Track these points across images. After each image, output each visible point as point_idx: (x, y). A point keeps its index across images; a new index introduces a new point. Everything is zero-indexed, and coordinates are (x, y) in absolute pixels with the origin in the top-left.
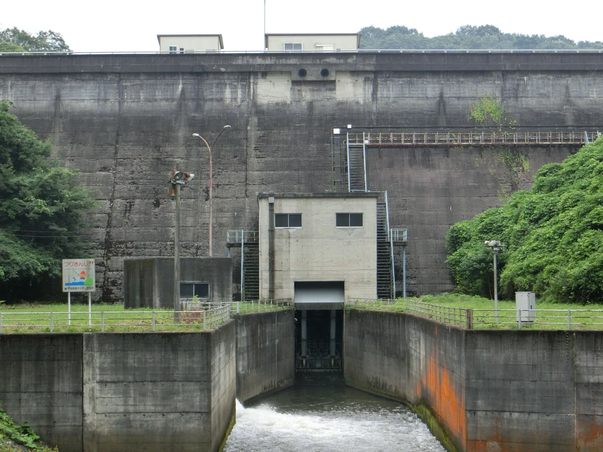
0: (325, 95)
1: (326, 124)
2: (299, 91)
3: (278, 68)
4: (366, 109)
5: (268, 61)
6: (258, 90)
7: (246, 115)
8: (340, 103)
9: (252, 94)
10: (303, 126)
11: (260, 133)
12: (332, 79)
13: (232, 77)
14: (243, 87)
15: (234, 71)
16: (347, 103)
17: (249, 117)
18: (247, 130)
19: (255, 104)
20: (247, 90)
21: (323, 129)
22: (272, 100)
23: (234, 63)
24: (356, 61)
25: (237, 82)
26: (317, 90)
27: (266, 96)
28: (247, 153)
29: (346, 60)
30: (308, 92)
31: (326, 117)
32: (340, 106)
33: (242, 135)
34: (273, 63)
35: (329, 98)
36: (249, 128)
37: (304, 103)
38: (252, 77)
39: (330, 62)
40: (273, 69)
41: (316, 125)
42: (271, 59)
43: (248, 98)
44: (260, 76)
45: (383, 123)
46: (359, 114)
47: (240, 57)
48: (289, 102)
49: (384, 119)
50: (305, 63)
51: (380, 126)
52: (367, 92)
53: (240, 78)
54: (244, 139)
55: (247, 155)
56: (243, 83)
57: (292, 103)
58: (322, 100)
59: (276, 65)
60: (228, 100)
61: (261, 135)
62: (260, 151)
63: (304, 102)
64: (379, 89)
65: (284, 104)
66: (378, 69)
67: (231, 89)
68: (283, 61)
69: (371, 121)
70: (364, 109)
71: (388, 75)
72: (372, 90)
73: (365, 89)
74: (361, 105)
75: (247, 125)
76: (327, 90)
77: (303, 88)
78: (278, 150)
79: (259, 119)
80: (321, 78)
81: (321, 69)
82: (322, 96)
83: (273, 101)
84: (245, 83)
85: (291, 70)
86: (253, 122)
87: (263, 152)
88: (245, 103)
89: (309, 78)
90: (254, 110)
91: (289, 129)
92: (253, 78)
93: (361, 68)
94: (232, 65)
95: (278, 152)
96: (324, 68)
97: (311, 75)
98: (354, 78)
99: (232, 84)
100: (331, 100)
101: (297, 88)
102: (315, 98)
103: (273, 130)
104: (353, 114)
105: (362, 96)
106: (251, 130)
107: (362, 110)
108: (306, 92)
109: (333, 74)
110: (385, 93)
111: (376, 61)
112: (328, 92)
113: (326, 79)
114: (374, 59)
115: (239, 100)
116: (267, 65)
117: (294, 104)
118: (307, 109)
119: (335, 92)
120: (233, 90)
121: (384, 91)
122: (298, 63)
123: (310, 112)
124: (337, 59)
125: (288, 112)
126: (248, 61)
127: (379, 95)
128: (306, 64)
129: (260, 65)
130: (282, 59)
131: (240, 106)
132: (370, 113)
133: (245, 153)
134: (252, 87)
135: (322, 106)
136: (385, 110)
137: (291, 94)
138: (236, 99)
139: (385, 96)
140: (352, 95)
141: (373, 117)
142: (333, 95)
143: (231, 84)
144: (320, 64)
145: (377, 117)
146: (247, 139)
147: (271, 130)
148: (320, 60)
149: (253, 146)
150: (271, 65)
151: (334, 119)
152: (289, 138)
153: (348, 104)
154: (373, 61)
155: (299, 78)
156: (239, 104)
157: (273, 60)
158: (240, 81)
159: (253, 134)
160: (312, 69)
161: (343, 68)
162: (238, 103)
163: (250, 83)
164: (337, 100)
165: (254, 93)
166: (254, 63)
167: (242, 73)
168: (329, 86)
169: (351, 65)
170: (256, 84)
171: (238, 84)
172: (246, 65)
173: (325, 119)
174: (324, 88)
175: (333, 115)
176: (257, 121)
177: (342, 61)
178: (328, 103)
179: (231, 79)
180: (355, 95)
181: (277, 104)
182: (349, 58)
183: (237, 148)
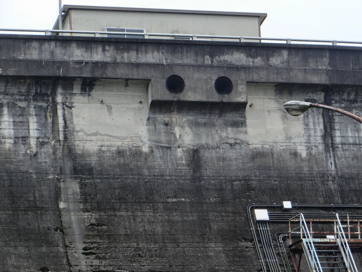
0: (224, 134)
1: (235, 199)
2: (166, 125)
3: (121, 72)
4: (316, 169)
5: (98, 56)
6: (75, 120)
7: (51, 177)
8: (257, 155)
9: (61, 129)
10: (185, 203)
11: (91, 217)
12: (241, 99)
13: (14, 90)
14: (41, 112)
15: (22, 74)
16: (273, 154)
17: (59, 180)
18: (59, 210)
19: (70, 152)
20: (50, 120)
21: (230, 209)
22: (109, 143)
23: (22, 57)
24: (288, 61)
25: (25, 100)
26: (205, 124)
27: (95, 134)
28: (68, 260)
29: (268, 60)
30: (187, 129)
31: (232, 185)
32: (258, 161)
33: (49, 221)
34: (108, 60)
35: (232, 141)
36: (62, 205)
37: (179, 152)
38: (60, 90)
39: (234, 62)
40: (110, 73)
41: (212, 200)
42: (104, 50)
43: (54, 138)
44: (77, 89)
45: (354, 199)
46: (300, 179)
47: (35, 44)
48: (145, 149)
49: (356, 190)
50: (180, 62)
51: (351, 205)
52: (312, 132)
53: (33, 91)
54: (56, 230)
55: (70, 265)
56: (40, 104)
57: (152, 152)
58: (218, 147)
59: (115, 64)
60: (8, 141)
61: (93, 221)
62: (98, 258)
63: (179, 150)
64: (337, 127)
65: (137, 153)
66: (336, 81)
67: (14, 115)
68: (131, 56)
69: (329, 195)
70: (311, 168)
71: (352, 97)
72: (322, 126)
73: (307, 125)
74: (302, 160)
75: (57, 197)
76: (227, 124)
77: (176, 118)
78: (139, 255)
79: (83, 186)
80: (216, 98)
81: (215, 78)
82: (217, 138)
83: (111, 146)
84: (44, 105)
85: (149, 77)
86: (70, 192)
87: (104, 258)
88: (48, 149)
89: (189, 96)
90: (68, 165)
91: (155, 210)
92: (62, 94)
93: (299, 77)
94: (16, 62)
95: (142, 260)
96: (223, 75)
97: (194, 90)
98: (281, 101)
99: (14, 105)
100: (237, 147)
101: (162, 118)
102: (204, 141)
103: (119, 210)
104: (287, 178)
105: (303, 140)
106: (67, 210)
107: (306, 169)
108: (182, 127)
109: (241, 88)
110: (350, 134)
111: (330, 64)
112: (230, 129)
113: (226, 98)
114: (326, 60)
115: (33, 142)
116: (96, 64)
117: (158, 154)
118: (188, 165)
119: (244, 129)
120: (18, 120)
121: (347, 130)
122: (165, 62)
123: (194, 171)
124: (249, 55)
125: (146, 172)
126: (52, 53)
127: (338, 140)
128: (182, 65)
129: (80, 62)
130: (128, 50)
131: (35, 155)
132: (324, 176)
133: (65, 261)
134: (60, 112)
135: (219, 159)
136: (354, 171)
137: (149, 130)
138: (25, 139)
139: (351, 140)
140: (281, 138)
141: (333, 186)
142: (242, 137)
143: (12, 106)
144: (212, 67)
145: (340, 185)
146: (61, 229)
147: (114, 210)
148: (212, 56)
149: (80, 246)
150: (104, 65)
151: (249, 188)
152: (159, 229)
153: (275, 156)
154: (324, 64)
155: (167, 96)
156: (34, 150)
157: (108, 54)
158: (34, 100)
159: (73, 218)
160: (196, 75)
161: (261, 76)
162: (30, 148)
163: (55, 104)
164: (251, 147)
165: (66, 126)
166: (66, 58)
167: (38, 80)
168: (231, 117)
169: (278, 70)
170: (71, 108)
171: (28, 106)
172: (48, 62)
173: (229, 187)
174: (220, 121)
175: (247, 179)
176: (78, 190)
177: (258, 61)
178: (232, 154)
179: (13, 95)
180: (289, 138)
181: (120, 153)
182: (273, 56)
183: (44, 249)
